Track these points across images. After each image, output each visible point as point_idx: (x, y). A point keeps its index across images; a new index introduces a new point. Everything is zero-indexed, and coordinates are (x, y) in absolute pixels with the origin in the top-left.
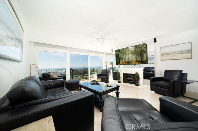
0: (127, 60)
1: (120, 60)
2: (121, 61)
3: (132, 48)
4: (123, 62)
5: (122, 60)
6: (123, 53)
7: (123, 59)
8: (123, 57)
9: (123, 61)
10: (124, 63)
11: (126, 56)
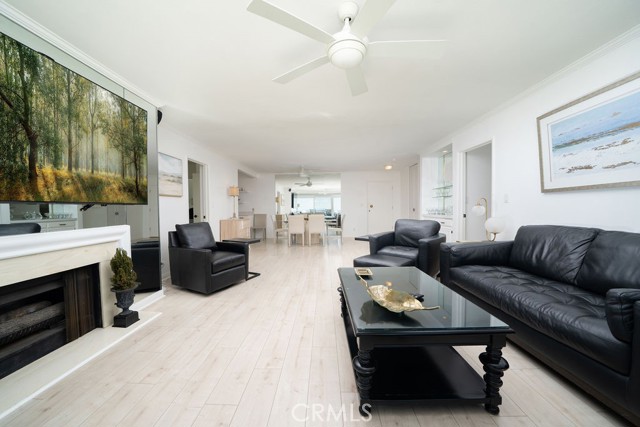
0: (84, 171)
1: (40, 155)
2: (48, 169)
3: (111, 100)
4: (59, 180)
5: (56, 164)
6: (65, 103)
7: (65, 158)
8: (63, 135)
9: (64, 171)
10: (68, 189)
11: (79, 137)
